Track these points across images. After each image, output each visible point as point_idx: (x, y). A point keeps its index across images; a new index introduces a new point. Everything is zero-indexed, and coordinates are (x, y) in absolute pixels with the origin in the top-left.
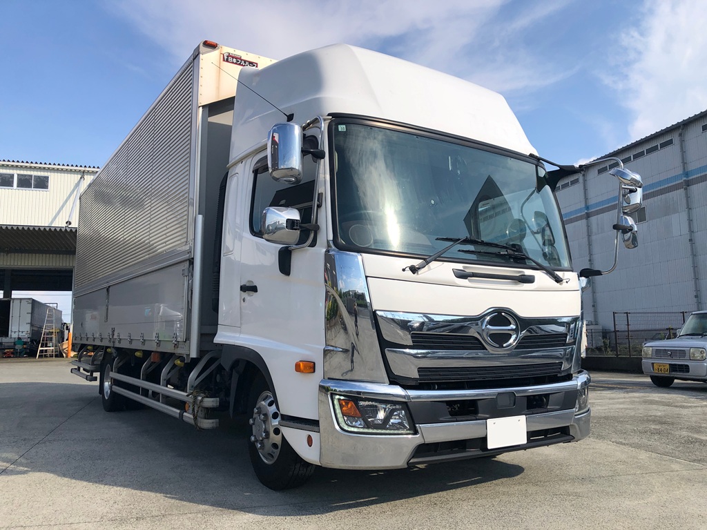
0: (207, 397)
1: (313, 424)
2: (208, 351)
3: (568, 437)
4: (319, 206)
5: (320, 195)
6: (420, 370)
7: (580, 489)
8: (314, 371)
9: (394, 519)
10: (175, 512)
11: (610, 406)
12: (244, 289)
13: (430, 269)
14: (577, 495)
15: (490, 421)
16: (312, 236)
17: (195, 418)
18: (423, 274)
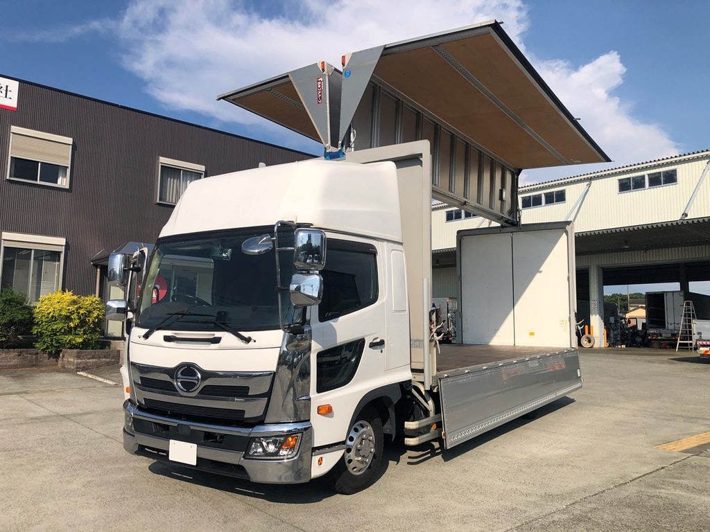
6: (145, 400)
15: (171, 442)
18: (151, 339)
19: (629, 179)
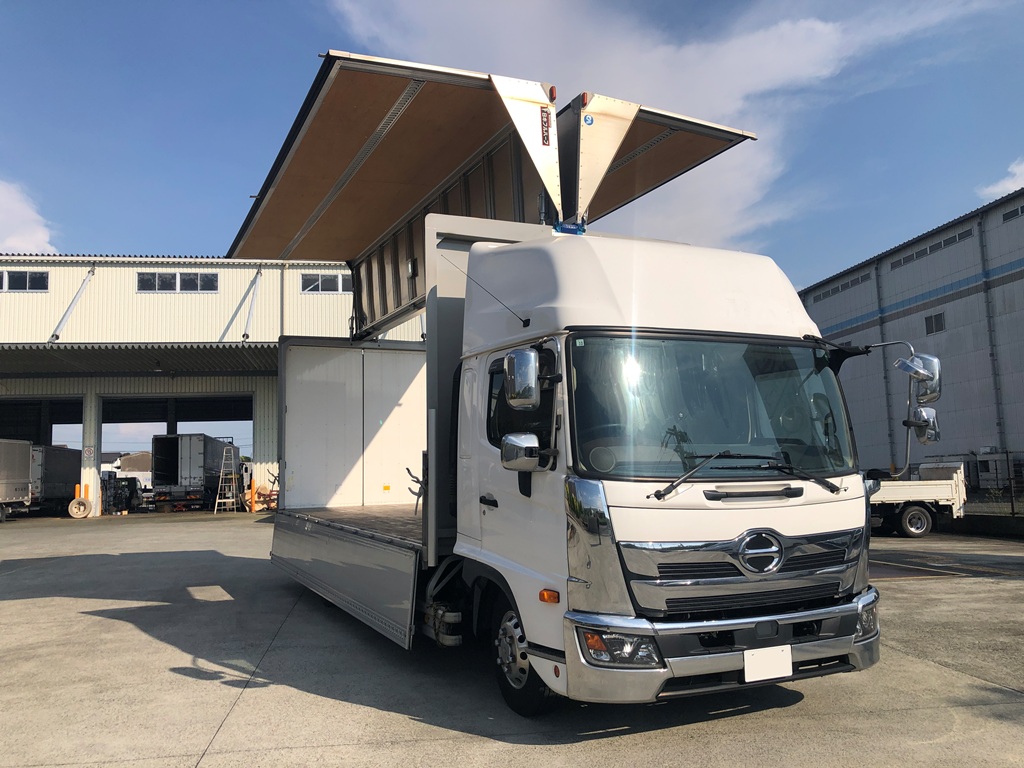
0: (448, 611)
1: (559, 655)
2: (446, 556)
3: (846, 667)
4: (558, 429)
5: (559, 417)
6: (669, 601)
7: (863, 724)
8: (559, 602)
9: (646, 752)
10: (426, 737)
11: (962, 605)
12: (483, 500)
13: (677, 494)
14: (856, 732)
15: (748, 653)
16: (551, 461)
17: (437, 635)
18: (670, 499)
19: (154, 275)
